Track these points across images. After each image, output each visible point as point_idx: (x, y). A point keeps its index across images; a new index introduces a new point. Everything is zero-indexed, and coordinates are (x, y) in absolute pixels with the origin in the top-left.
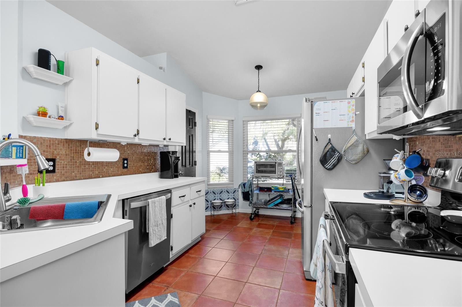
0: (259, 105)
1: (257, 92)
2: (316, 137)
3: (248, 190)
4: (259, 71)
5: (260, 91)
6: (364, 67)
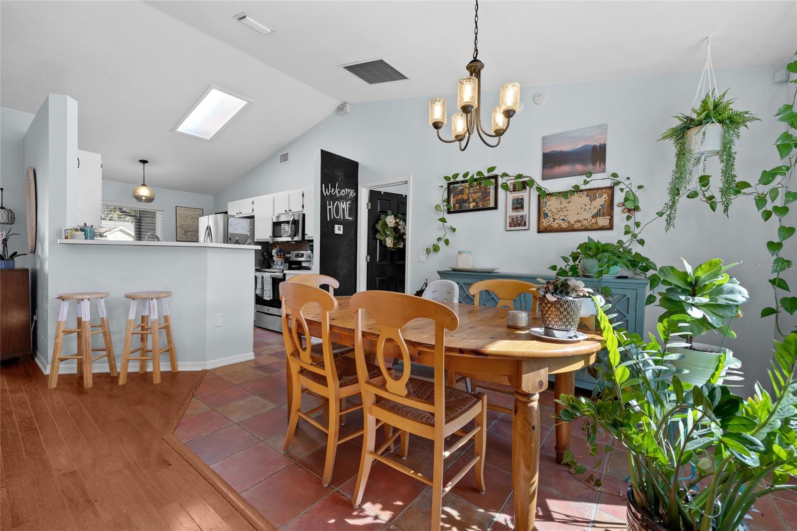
0: (144, 198)
1: (142, 185)
2: (230, 238)
4: (144, 165)
5: (146, 186)
6: (253, 203)
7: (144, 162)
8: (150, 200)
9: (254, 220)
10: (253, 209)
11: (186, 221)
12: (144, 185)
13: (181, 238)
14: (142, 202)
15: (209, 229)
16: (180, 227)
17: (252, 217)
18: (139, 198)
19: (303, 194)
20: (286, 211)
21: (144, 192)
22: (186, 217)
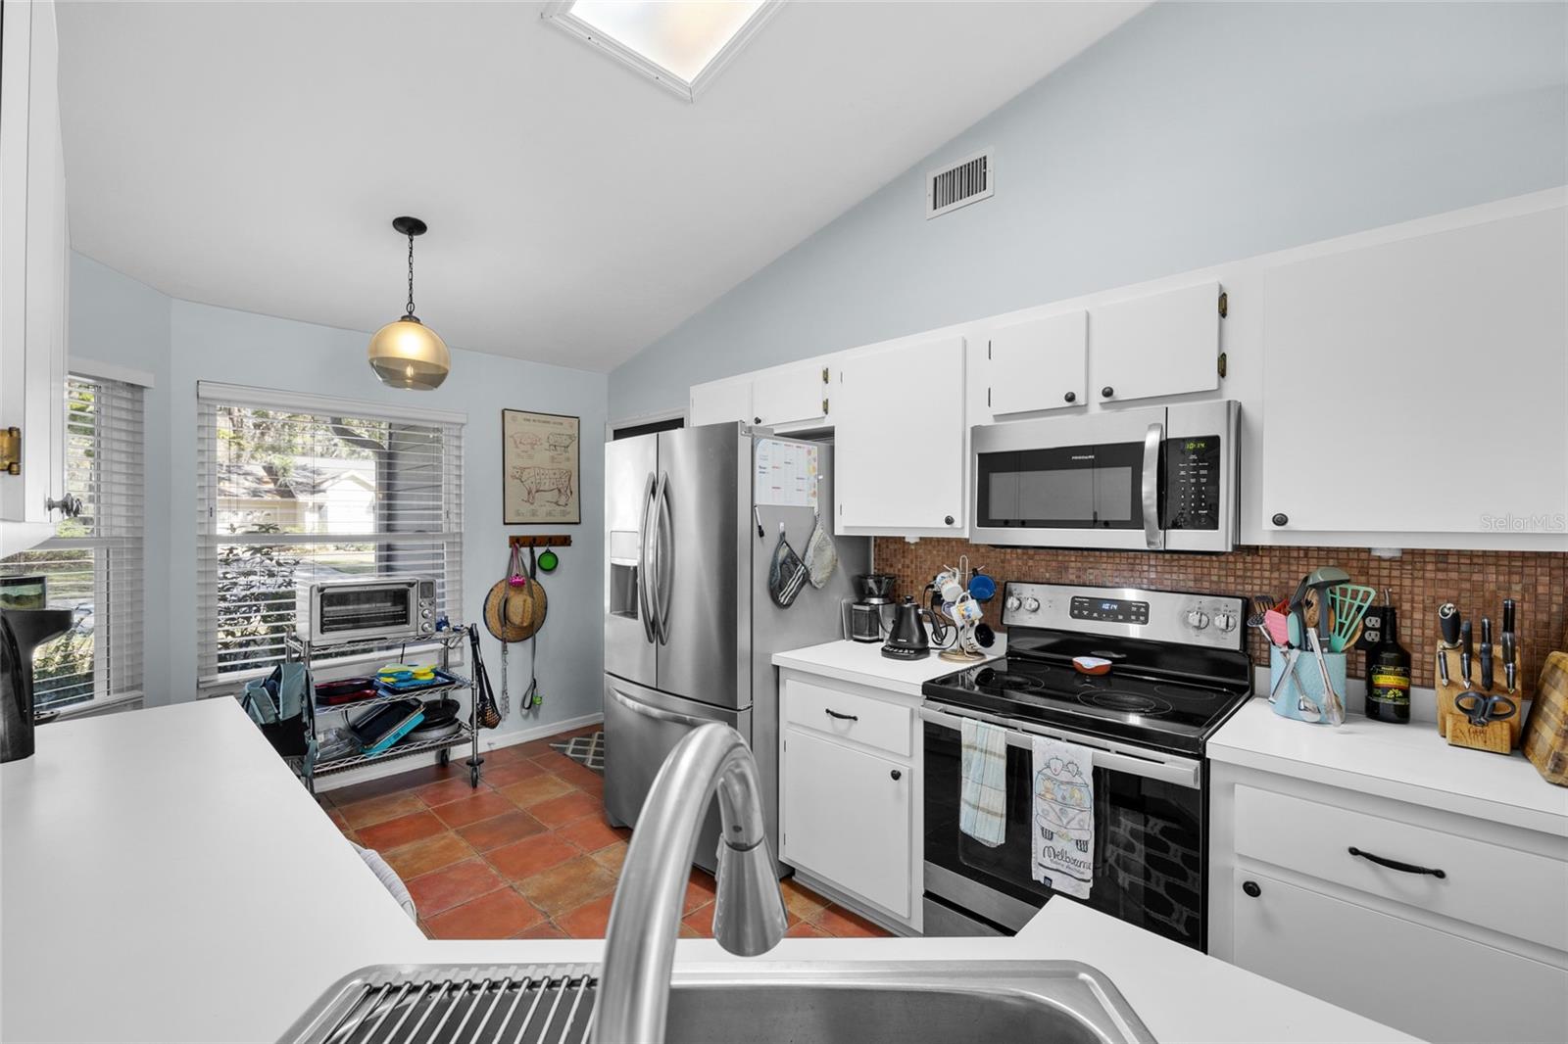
0: (410, 371)
1: (404, 318)
2: (760, 527)
3: (295, 712)
4: (411, 240)
5: (418, 321)
6: (826, 380)
7: (411, 227)
8: (431, 378)
9: (832, 449)
10: (826, 403)
11: (531, 457)
12: (410, 317)
13: (518, 514)
14: (406, 386)
15: (660, 490)
16: (514, 477)
17: (826, 435)
18: (390, 371)
19: (1223, 298)
20: (1070, 398)
21: (410, 345)
22: (533, 445)
